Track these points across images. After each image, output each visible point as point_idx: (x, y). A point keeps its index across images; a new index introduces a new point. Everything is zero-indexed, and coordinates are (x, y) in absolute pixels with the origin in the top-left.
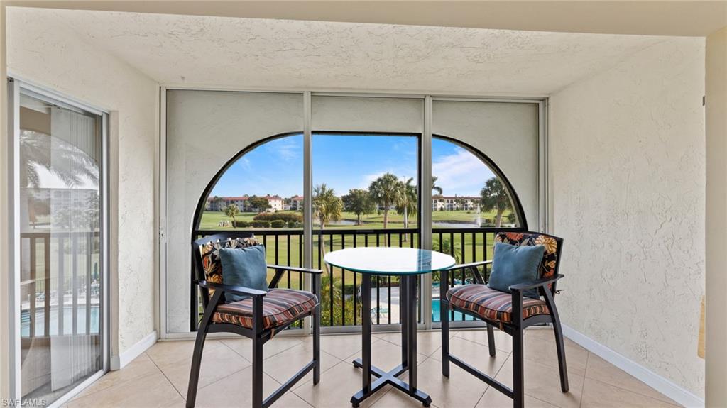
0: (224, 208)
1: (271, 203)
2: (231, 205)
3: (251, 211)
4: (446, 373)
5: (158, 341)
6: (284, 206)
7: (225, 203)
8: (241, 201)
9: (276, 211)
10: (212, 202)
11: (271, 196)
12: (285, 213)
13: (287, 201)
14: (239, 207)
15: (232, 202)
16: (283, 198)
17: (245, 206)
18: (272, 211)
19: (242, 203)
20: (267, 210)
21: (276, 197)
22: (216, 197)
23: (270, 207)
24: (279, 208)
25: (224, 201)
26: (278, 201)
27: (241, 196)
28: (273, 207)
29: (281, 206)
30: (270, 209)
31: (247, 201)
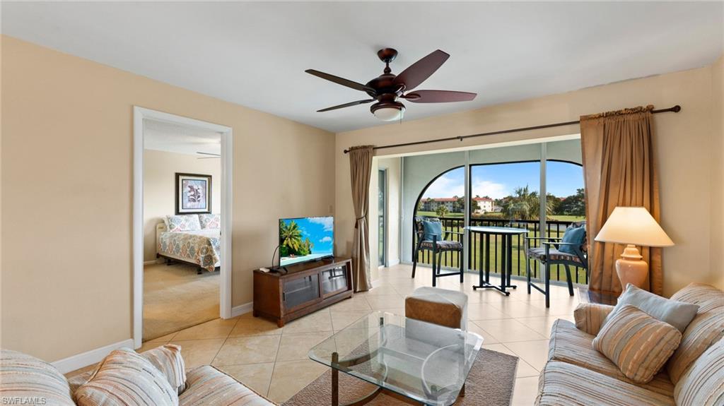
0: (435, 208)
1: (480, 204)
2: (442, 206)
3: (460, 212)
4: (529, 292)
5: (400, 263)
6: (494, 208)
7: (436, 204)
8: (451, 202)
9: (485, 213)
10: (425, 203)
11: (481, 197)
12: (494, 214)
13: (498, 203)
14: (449, 208)
15: (443, 203)
16: (494, 199)
17: (454, 207)
18: (481, 212)
19: (452, 204)
20: (475, 211)
21: (487, 198)
22: (429, 199)
23: (479, 208)
24: (489, 209)
25: (436, 202)
26: (487, 202)
27: (451, 197)
28: (482, 208)
29: (491, 208)
30: (479, 211)
31: (456, 203)
